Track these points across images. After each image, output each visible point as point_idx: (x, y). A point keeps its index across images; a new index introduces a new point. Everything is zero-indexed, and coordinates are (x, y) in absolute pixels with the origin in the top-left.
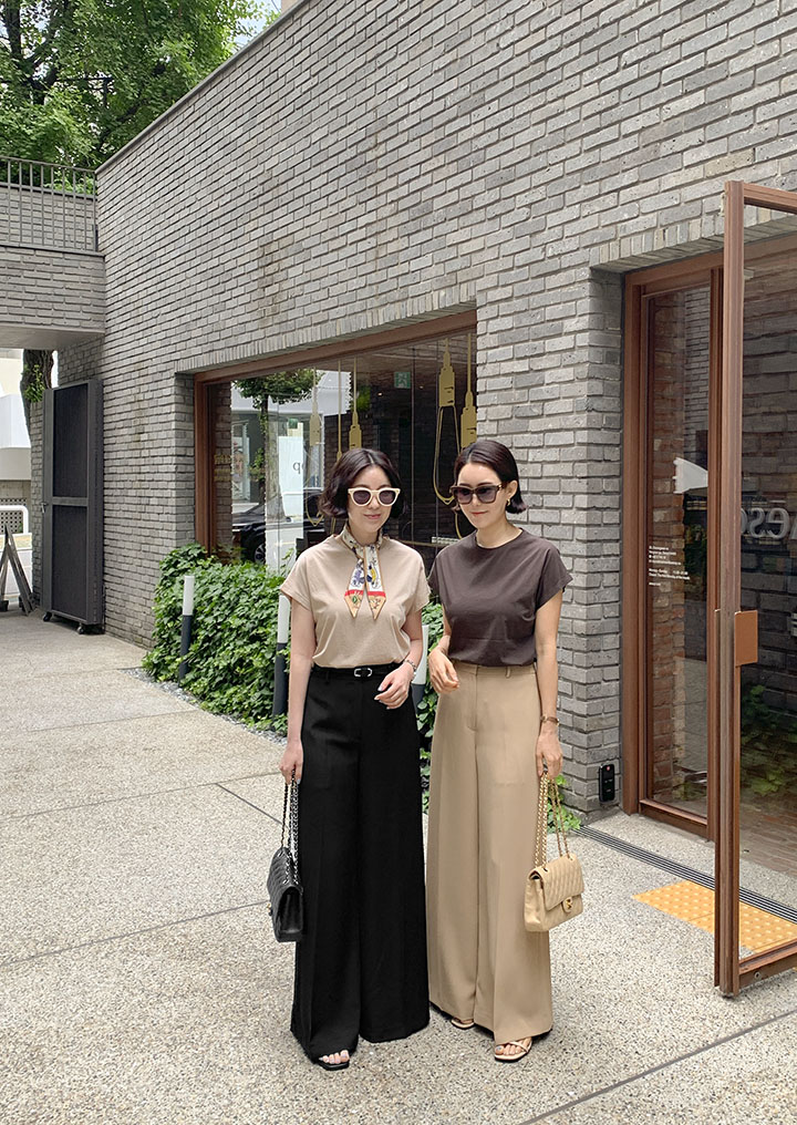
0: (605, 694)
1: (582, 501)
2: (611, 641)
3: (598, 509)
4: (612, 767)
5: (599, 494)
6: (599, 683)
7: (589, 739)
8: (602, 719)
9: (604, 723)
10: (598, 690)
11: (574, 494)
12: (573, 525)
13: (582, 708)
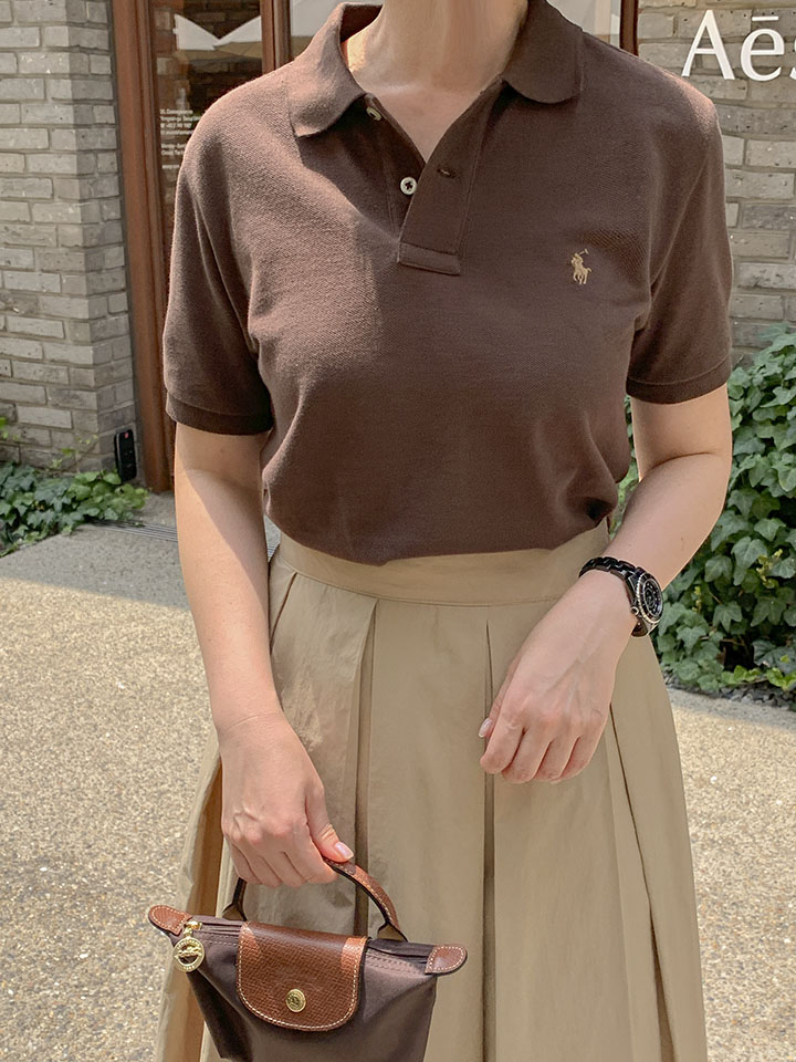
0: (113, 333)
1: (62, 36)
2: (115, 256)
3: (84, 50)
4: (130, 432)
5: (82, 25)
6: (104, 317)
7: (99, 398)
8: (112, 369)
9: (115, 374)
10: (104, 328)
11: (40, 25)
12: (44, 76)
13: (86, 355)
